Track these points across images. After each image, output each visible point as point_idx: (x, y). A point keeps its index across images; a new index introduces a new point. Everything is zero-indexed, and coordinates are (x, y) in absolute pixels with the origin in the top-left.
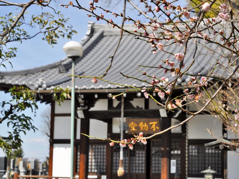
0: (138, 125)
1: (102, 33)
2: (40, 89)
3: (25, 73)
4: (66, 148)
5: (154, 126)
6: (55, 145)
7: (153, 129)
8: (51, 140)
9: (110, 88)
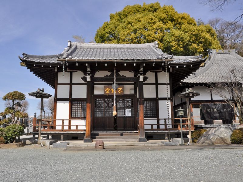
0: (111, 90)
1: (76, 47)
2: (66, 59)
3: (41, 57)
4: (64, 103)
5: (120, 90)
6: (57, 101)
7: (119, 92)
8: (55, 99)
9: (117, 59)
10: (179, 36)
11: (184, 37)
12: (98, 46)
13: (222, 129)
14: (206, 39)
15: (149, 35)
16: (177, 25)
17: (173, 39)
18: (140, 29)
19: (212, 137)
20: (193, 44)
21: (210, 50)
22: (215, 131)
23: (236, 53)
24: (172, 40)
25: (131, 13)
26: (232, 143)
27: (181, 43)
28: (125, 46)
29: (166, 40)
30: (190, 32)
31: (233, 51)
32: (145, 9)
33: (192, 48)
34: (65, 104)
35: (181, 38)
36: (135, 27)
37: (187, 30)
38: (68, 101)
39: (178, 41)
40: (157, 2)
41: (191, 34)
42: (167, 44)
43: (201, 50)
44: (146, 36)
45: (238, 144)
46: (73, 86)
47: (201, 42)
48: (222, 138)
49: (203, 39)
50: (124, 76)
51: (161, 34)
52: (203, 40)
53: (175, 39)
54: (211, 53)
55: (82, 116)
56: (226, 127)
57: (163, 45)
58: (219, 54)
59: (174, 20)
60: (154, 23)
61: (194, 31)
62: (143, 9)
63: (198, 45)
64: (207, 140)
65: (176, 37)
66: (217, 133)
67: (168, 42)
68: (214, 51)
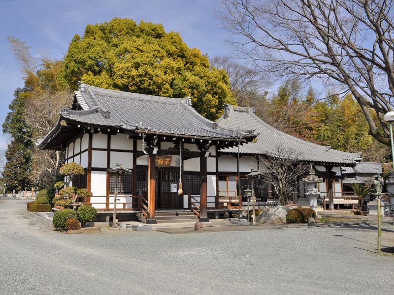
0: (157, 160)
5: (167, 162)
6: (92, 172)
8: (89, 168)
10: (195, 82)
11: (200, 84)
12: (119, 94)
13: (280, 209)
14: (223, 91)
15: (157, 76)
16: (188, 65)
17: (186, 85)
18: (144, 64)
19: (273, 216)
20: (207, 95)
21: (226, 106)
22: (275, 212)
23: (254, 112)
24: (185, 87)
25: (123, 32)
26: (288, 223)
27: (195, 92)
28: (154, 99)
29: (178, 85)
30: (205, 78)
31: (250, 110)
32: (144, 30)
33: (206, 99)
34: (102, 175)
35: (196, 85)
36: (138, 60)
37: (202, 75)
38: (106, 172)
39: (192, 88)
40: (160, 24)
41: (207, 81)
42: (179, 91)
43: (216, 103)
44: (153, 77)
45: (293, 223)
46: (112, 153)
47: (216, 93)
48: (280, 218)
49: (219, 89)
50: (188, 149)
51: (172, 76)
52: (219, 91)
53: (188, 85)
54: (228, 109)
55: (122, 191)
56: (283, 208)
57: (172, 91)
58: (236, 112)
59: (186, 57)
60: (162, 58)
61: (211, 78)
62: (140, 29)
63: (213, 96)
64: (268, 219)
65: (191, 83)
66: (276, 213)
67: (180, 87)
68: (231, 108)
